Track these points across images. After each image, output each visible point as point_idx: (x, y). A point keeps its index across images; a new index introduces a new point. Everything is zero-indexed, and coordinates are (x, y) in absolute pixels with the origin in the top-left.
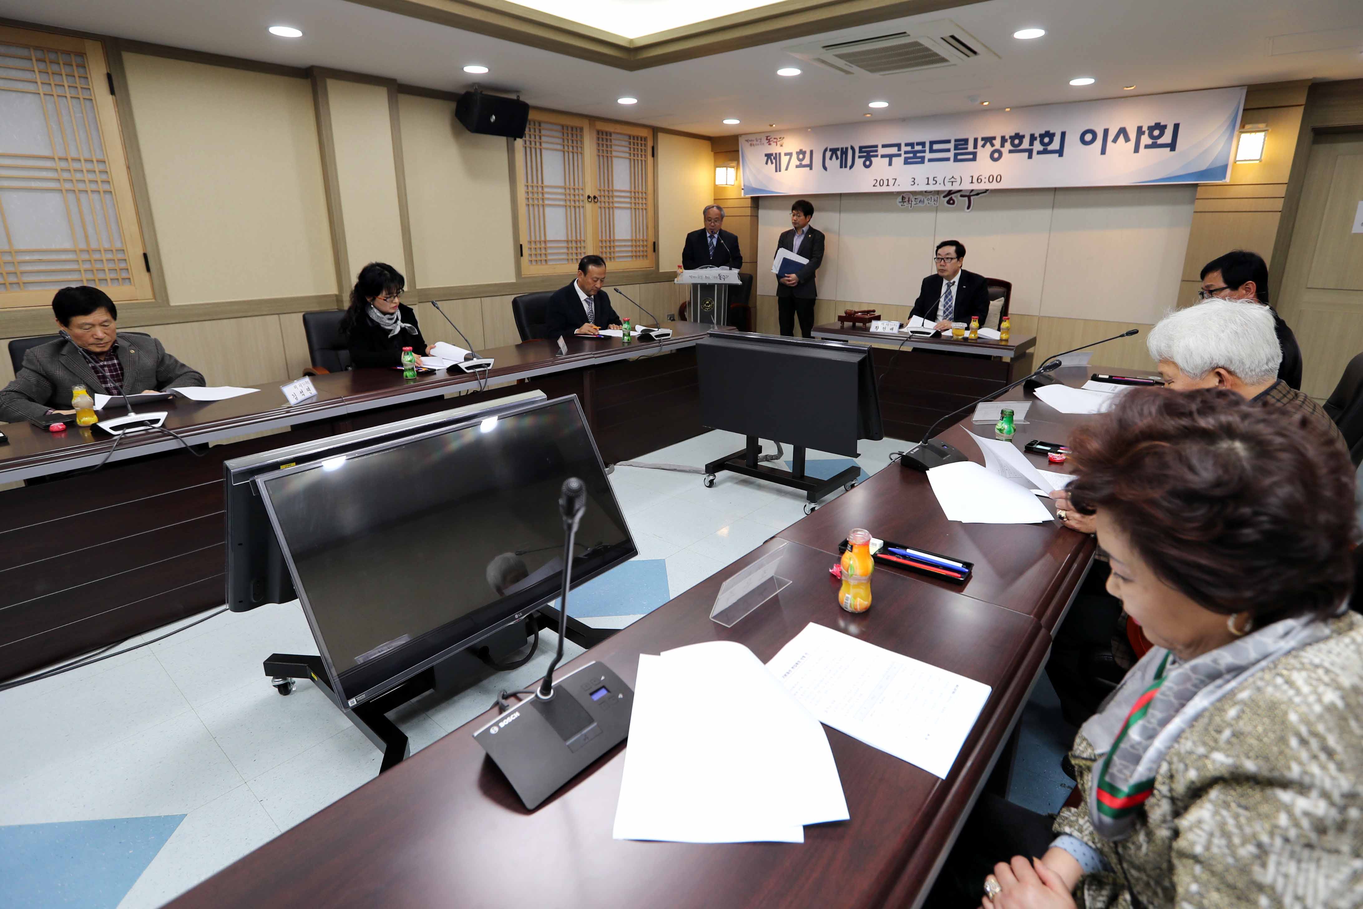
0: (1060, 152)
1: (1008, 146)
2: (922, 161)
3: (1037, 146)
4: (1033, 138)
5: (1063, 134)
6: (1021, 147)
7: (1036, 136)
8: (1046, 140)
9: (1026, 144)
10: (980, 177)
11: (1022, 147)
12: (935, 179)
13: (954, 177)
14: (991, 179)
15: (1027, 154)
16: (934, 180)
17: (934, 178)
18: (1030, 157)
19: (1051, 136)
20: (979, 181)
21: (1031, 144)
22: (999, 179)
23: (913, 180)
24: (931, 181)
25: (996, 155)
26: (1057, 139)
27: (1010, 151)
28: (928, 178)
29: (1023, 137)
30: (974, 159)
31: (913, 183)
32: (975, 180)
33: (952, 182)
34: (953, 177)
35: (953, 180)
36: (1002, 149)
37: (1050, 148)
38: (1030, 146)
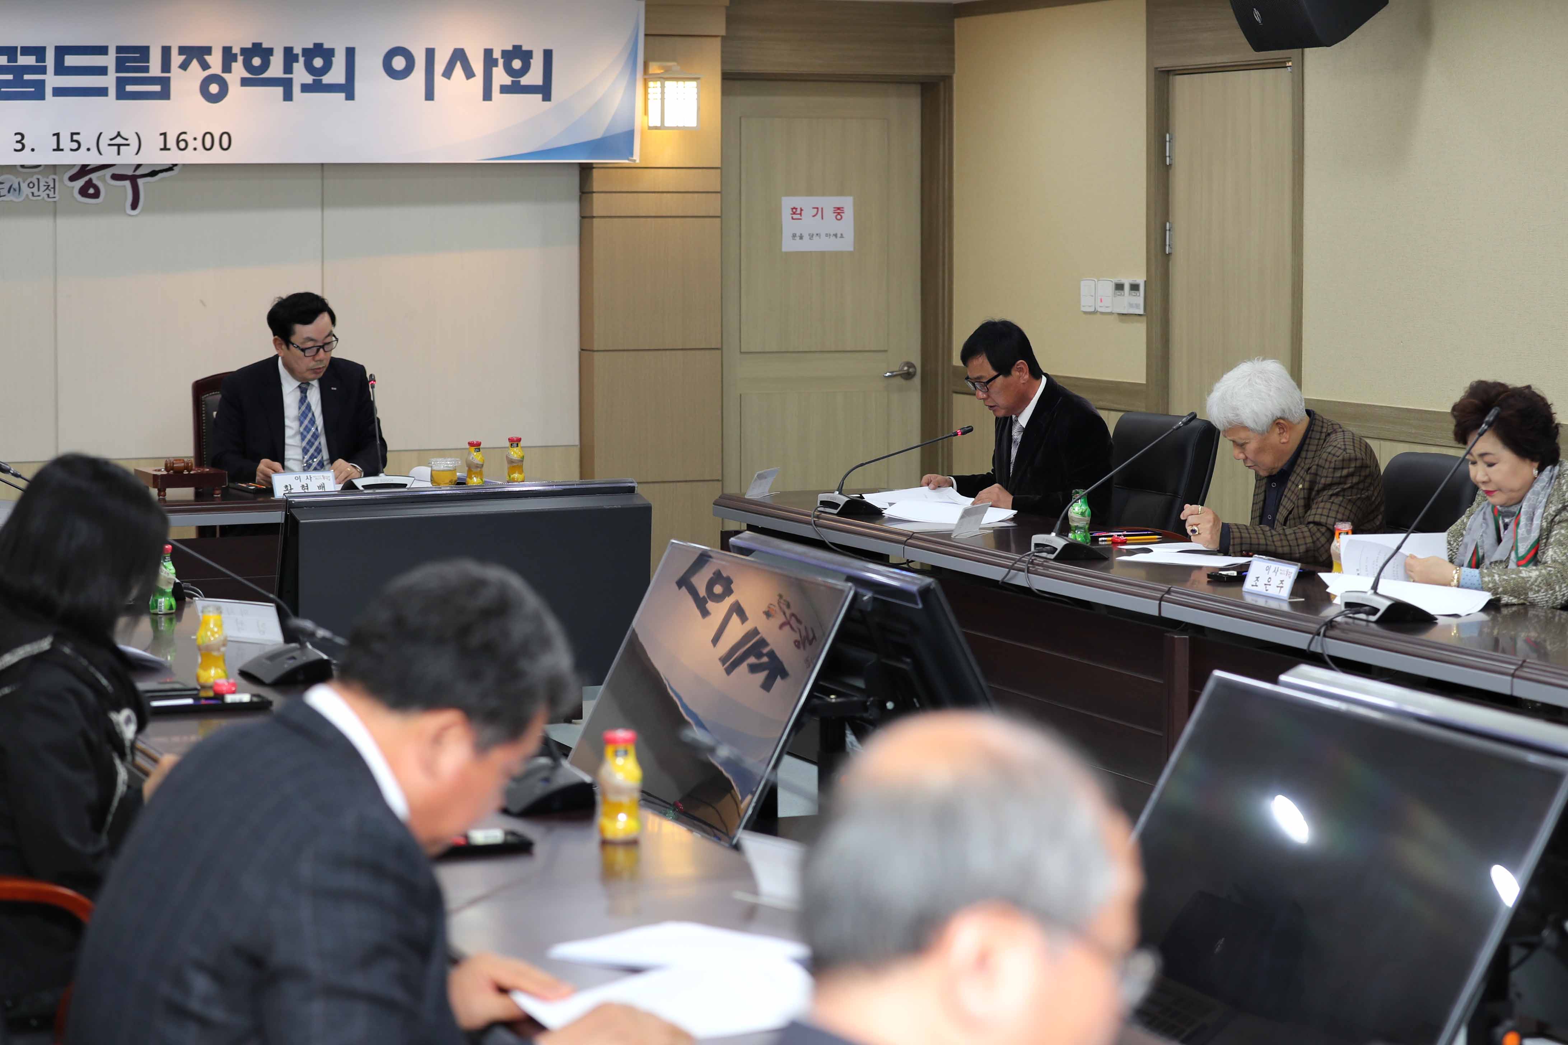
0: (348, 89)
1: (238, 70)
2: (38, 92)
3: (300, 75)
4: (290, 57)
5: (350, 53)
6: (266, 75)
7: (295, 52)
8: (318, 62)
9: (276, 69)
10: (182, 137)
11: (270, 73)
12: (75, 137)
13: (122, 134)
14: (208, 141)
15: (280, 90)
16: (72, 140)
17: (72, 134)
18: (288, 96)
19: (328, 54)
20: (182, 145)
21: (288, 69)
22: (226, 141)
23: (19, 137)
24: (66, 143)
25: (214, 89)
26: (339, 62)
27: (245, 82)
28: (57, 135)
29: (270, 51)
30: (165, 94)
31: (19, 146)
32: (172, 143)
33: (119, 145)
34: (119, 134)
35: (119, 141)
36: (226, 76)
37: (327, 79)
38: (285, 73)
